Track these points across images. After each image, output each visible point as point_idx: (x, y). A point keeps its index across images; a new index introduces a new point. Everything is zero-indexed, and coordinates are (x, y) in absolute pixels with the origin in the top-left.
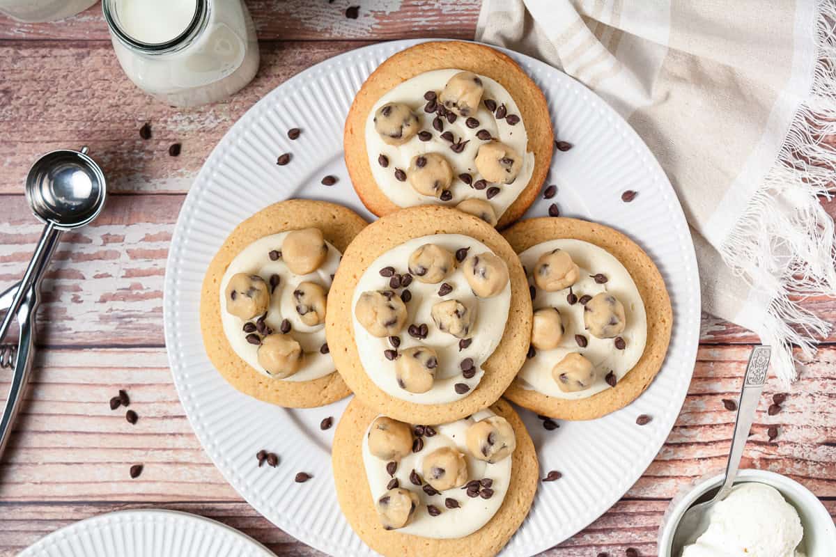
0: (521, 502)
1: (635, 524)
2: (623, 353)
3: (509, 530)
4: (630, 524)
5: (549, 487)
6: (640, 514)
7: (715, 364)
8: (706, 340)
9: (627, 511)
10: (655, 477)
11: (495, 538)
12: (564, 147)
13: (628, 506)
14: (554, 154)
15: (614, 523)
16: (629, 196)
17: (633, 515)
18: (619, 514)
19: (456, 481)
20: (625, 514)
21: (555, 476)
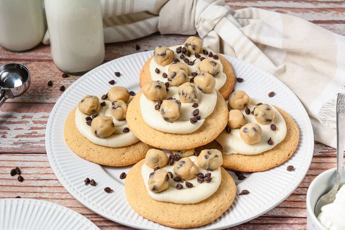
0: (228, 194)
1: (294, 228)
3: (221, 206)
4: (291, 228)
5: (242, 198)
6: (296, 224)
7: (325, 164)
9: (287, 223)
10: (302, 208)
11: (214, 207)
12: (240, 80)
13: (289, 220)
14: (235, 84)
15: (281, 228)
16: (272, 95)
17: (292, 224)
18: (284, 224)
19: (191, 168)
20: (288, 224)
21: (245, 193)
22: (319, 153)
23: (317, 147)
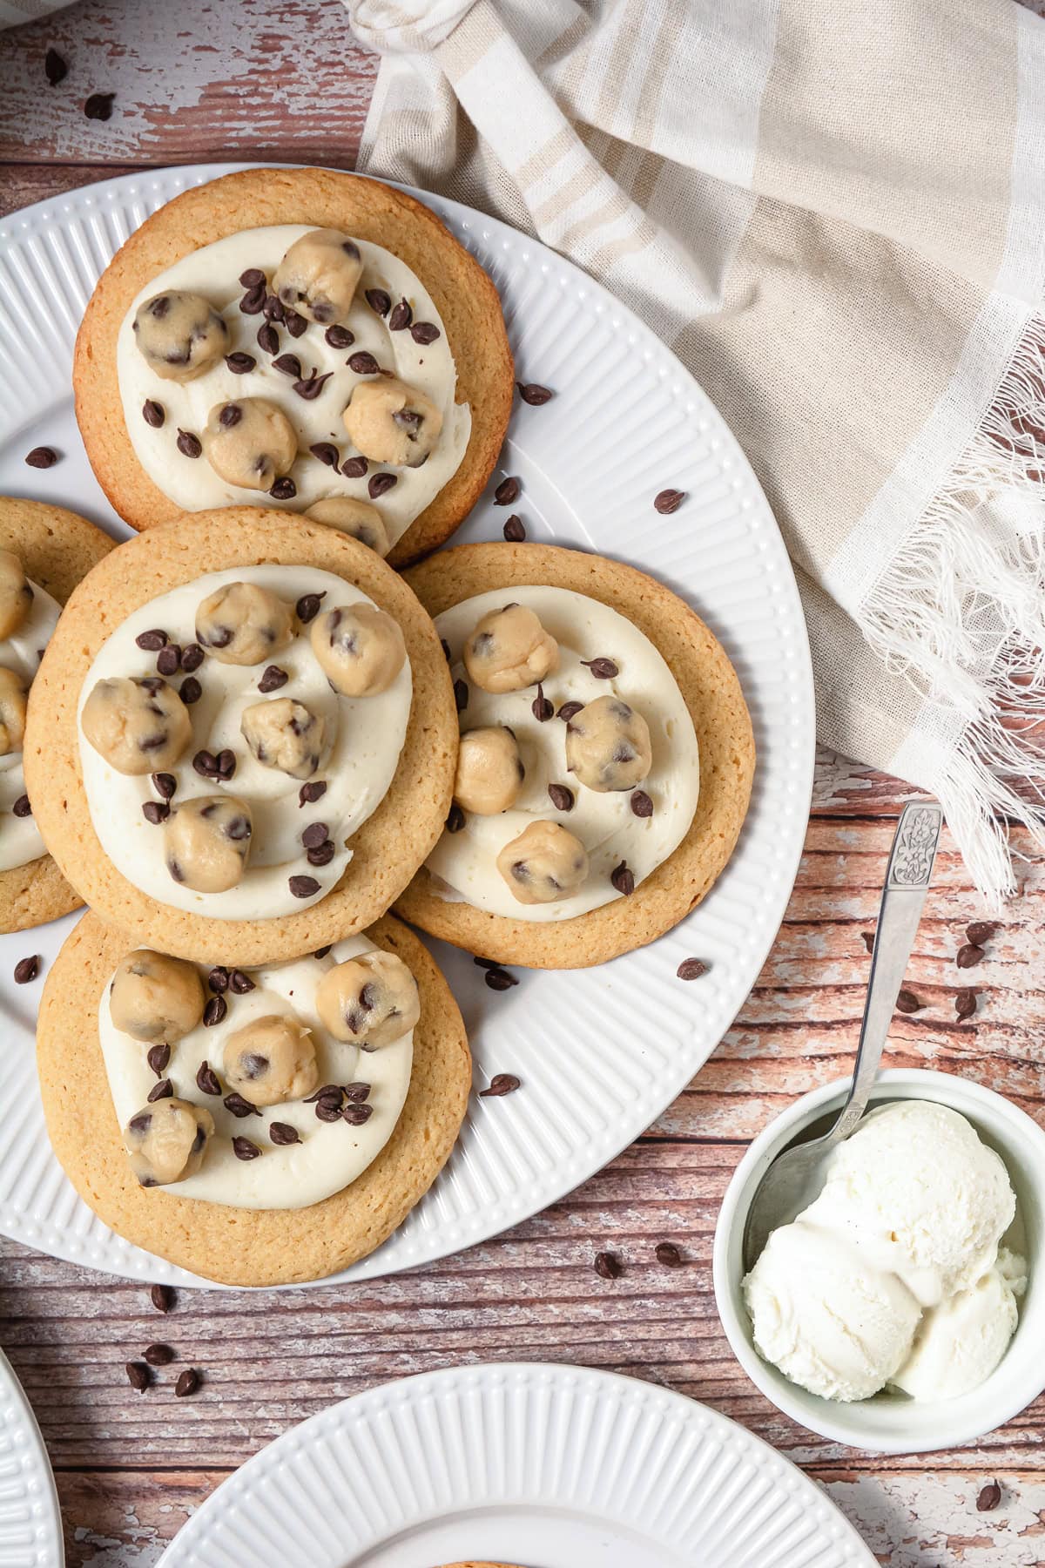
0: (433, 1135)
1: (678, 1192)
2: (649, 825)
3: (405, 1195)
4: (667, 1193)
5: (494, 1110)
6: (686, 1171)
7: (849, 858)
8: (828, 809)
9: (657, 1165)
10: (721, 1095)
11: (376, 1211)
12: (538, 396)
13: (664, 1155)
14: (514, 411)
15: (631, 1191)
16: (670, 501)
17: (673, 1173)
18: (644, 1171)
19: (291, 1083)
20: (657, 1171)
21: (507, 1084)
22: (835, 795)
23: (831, 761)
